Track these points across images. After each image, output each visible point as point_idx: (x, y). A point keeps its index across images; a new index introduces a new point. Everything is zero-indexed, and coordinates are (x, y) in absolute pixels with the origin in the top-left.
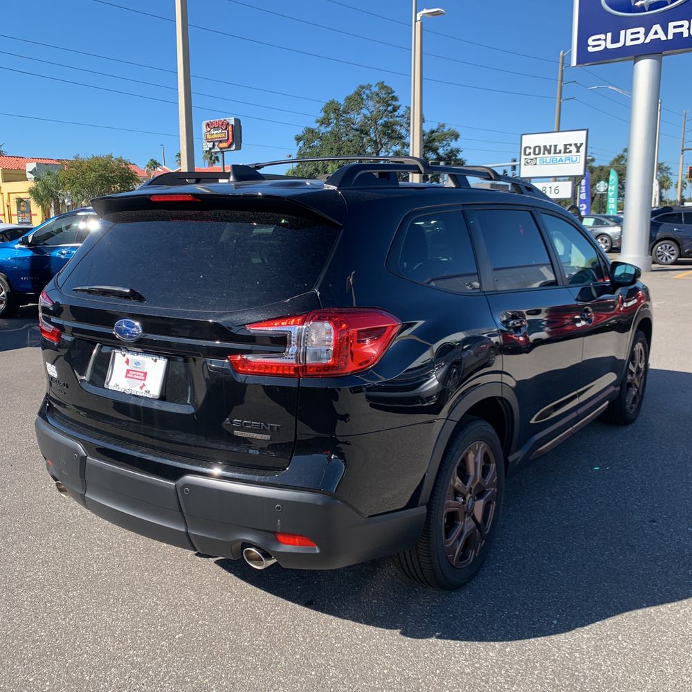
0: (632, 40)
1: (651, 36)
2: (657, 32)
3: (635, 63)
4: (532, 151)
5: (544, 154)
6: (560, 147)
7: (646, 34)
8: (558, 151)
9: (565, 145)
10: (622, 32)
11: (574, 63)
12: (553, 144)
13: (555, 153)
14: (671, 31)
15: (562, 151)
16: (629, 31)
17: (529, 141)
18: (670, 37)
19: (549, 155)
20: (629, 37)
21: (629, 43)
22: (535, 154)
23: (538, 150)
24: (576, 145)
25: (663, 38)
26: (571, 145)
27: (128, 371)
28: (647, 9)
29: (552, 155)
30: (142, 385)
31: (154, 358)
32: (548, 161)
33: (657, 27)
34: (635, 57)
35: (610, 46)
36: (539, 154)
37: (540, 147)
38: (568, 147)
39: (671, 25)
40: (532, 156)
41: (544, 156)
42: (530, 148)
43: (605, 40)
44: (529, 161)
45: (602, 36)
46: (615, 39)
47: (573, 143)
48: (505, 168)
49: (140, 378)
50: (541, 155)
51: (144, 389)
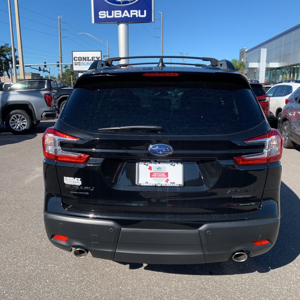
0: (117, 15)
1: (124, 15)
2: (126, 14)
3: (118, 25)
4: (77, 59)
5: (83, 60)
6: (90, 58)
7: (122, 14)
8: (89, 60)
9: (92, 58)
10: (113, 12)
11: (93, 22)
12: (87, 56)
13: (88, 60)
14: (132, 14)
15: (91, 60)
16: (116, 11)
17: (76, 54)
18: (131, 16)
19: (86, 61)
20: (116, 14)
21: (116, 17)
22: (79, 60)
23: (80, 59)
24: (97, 57)
25: (129, 16)
26: (95, 57)
27: (151, 174)
28: (121, 3)
29: (87, 61)
30: (166, 180)
31: (173, 164)
32: (85, 64)
33: (126, 11)
34: (118, 22)
35: (108, 17)
36: (81, 60)
37: (81, 58)
38: (94, 58)
39: (131, 11)
40: (78, 61)
41: (83, 61)
42: (77, 58)
43: (106, 14)
44: (77, 63)
45: (104, 12)
46: (110, 14)
47: (96, 56)
48: (39, 66)
49: (163, 176)
50: (82, 61)
51: (169, 182)
